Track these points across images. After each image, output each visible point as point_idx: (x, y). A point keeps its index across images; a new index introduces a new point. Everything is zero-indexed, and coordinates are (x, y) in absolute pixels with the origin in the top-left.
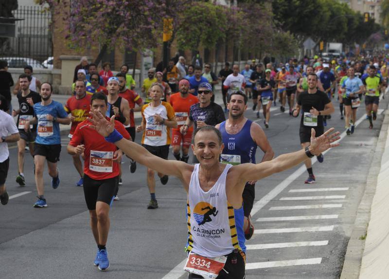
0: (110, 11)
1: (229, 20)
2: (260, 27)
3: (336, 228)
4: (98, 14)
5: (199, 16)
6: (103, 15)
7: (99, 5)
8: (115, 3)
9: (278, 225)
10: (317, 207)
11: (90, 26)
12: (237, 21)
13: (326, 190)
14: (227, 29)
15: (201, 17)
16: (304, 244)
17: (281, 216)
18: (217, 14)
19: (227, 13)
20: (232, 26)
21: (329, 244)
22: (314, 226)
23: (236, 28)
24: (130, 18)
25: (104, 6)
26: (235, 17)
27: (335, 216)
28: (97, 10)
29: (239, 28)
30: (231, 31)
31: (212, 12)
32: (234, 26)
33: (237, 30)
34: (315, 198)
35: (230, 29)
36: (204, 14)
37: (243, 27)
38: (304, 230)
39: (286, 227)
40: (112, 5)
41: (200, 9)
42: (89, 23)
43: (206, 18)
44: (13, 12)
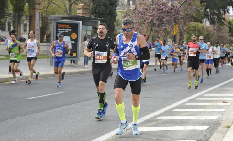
0: (150, 21)
1: (208, 31)
2: (222, 35)
3: (219, 118)
4: (146, 23)
5: (194, 28)
6: (147, 23)
7: (146, 19)
8: (152, 18)
9: (184, 114)
10: (214, 104)
11: (142, 28)
12: (211, 31)
13: (225, 95)
14: (207, 34)
15: (195, 29)
16: (190, 128)
17: (189, 108)
18: (202, 27)
19: (207, 28)
20: (209, 33)
21: (208, 129)
22: (206, 116)
23: (210, 34)
24: (158, 24)
25: (148, 19)
26: (210, 29)
27: (223, 110)
28: (145, 21)
29: (212, 34)
30: (209, 35)
31: (200, 27)
32: (210, 33)
33: (211, 35)
34: (216, 99)
35: (208, 34)
36: (196, 27)
37: (214, 33)
38: (197, 118)
39: (188, 115)
40: (151, 19)
41: (195, 25)
42: (142, 26)
43: (197, 29)
44: (114, 23)
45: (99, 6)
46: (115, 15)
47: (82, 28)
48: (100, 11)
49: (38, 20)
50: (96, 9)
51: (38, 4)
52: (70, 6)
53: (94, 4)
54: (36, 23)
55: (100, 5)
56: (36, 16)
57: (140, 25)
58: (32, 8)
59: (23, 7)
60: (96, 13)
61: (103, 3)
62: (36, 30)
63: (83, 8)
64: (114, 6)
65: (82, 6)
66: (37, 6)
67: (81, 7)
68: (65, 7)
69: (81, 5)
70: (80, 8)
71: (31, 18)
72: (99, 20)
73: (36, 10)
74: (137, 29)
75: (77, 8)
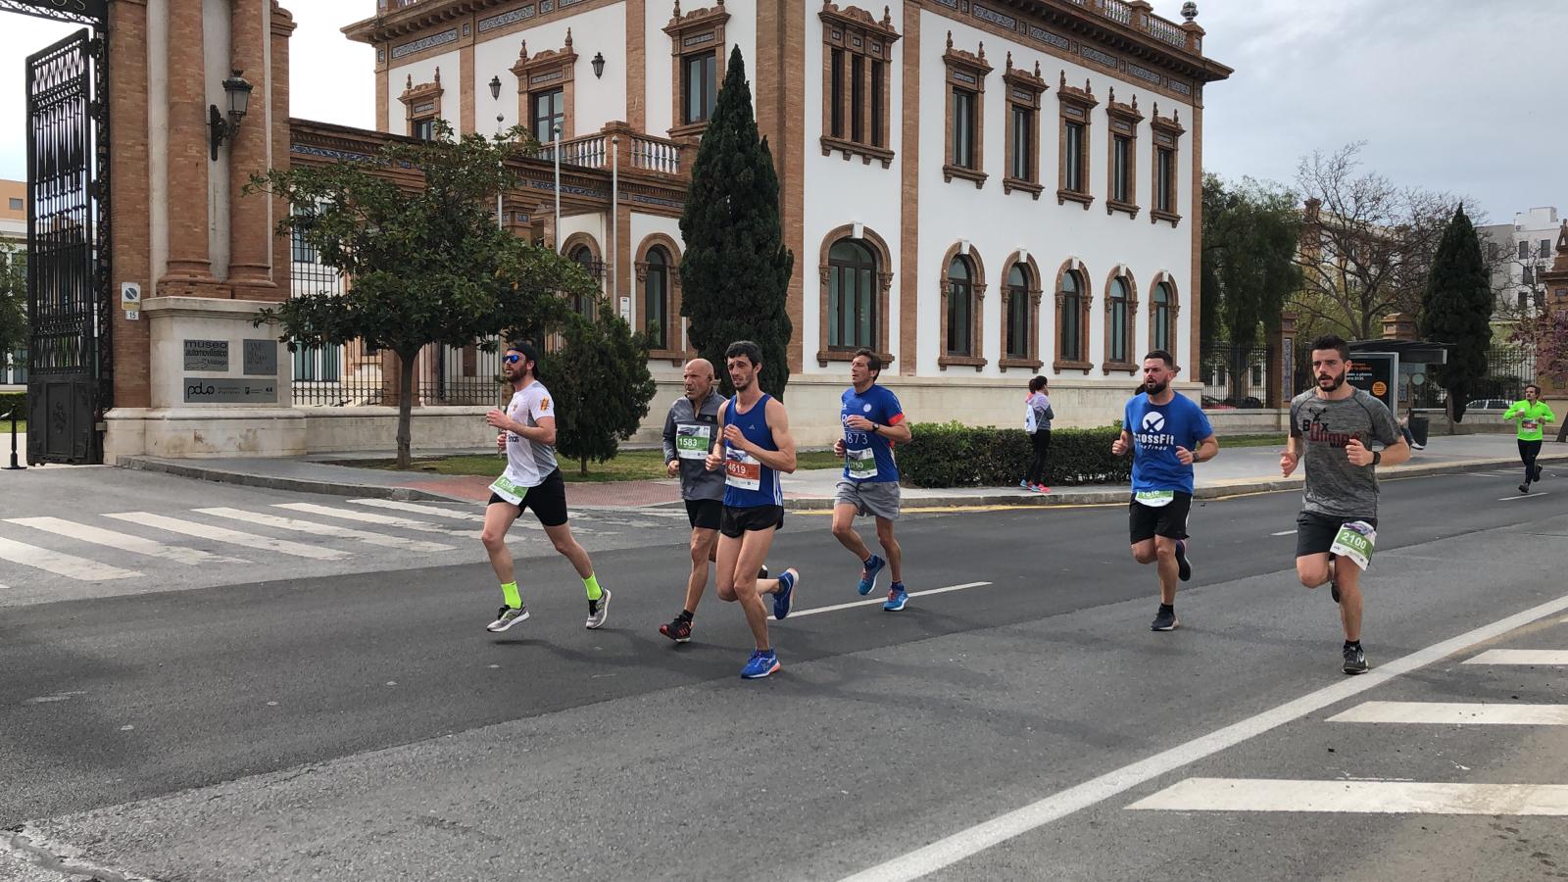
45: (1441, 315)
46: (1486, 333)
47: (1399, 367)
48: (1446, 326)
49: (1288, 357)
50: (1433, 322)
51: (1287, 320)
52: (1366, 319)
53: (1427, 312)
54: (1284, 363)
55: (1444, 313)
56: (1284, 347)
57: (1562, 355)
58: (1274, 331)
59: (1254, 329)
60: (1434, 331)
61: (1452, 308)
62: (1283, 379)
63: (1398, 322)
64: (1482, 311)
65: (1397, 317)
66: (1285, 327)
67: (1394, 320)
68: (1354, 323)
69: (1392, 316)
70: (1390, 324)
71: (1272, 354)
72: (1445, 347)
73: (1284, 335)
74: (1551, 365)
75: (1385, 323)
